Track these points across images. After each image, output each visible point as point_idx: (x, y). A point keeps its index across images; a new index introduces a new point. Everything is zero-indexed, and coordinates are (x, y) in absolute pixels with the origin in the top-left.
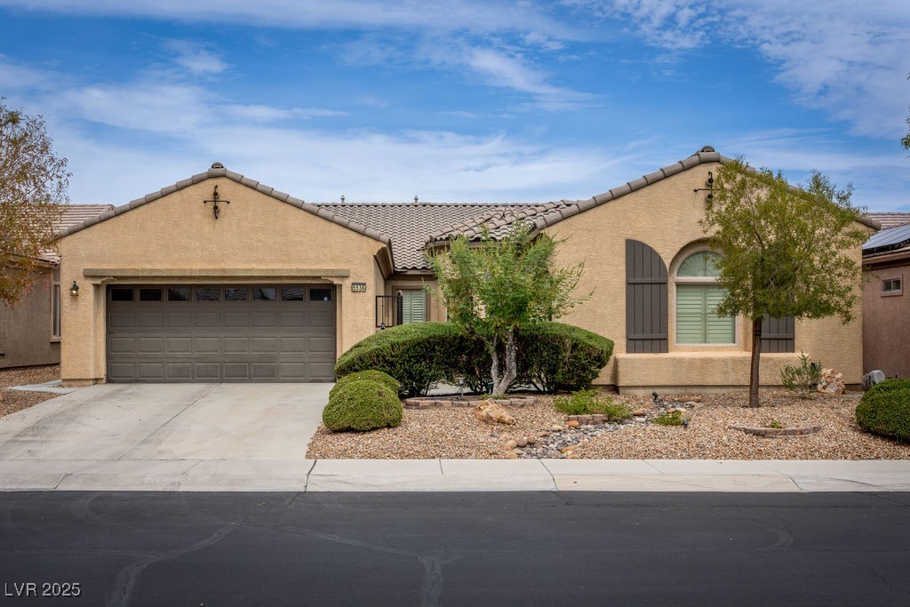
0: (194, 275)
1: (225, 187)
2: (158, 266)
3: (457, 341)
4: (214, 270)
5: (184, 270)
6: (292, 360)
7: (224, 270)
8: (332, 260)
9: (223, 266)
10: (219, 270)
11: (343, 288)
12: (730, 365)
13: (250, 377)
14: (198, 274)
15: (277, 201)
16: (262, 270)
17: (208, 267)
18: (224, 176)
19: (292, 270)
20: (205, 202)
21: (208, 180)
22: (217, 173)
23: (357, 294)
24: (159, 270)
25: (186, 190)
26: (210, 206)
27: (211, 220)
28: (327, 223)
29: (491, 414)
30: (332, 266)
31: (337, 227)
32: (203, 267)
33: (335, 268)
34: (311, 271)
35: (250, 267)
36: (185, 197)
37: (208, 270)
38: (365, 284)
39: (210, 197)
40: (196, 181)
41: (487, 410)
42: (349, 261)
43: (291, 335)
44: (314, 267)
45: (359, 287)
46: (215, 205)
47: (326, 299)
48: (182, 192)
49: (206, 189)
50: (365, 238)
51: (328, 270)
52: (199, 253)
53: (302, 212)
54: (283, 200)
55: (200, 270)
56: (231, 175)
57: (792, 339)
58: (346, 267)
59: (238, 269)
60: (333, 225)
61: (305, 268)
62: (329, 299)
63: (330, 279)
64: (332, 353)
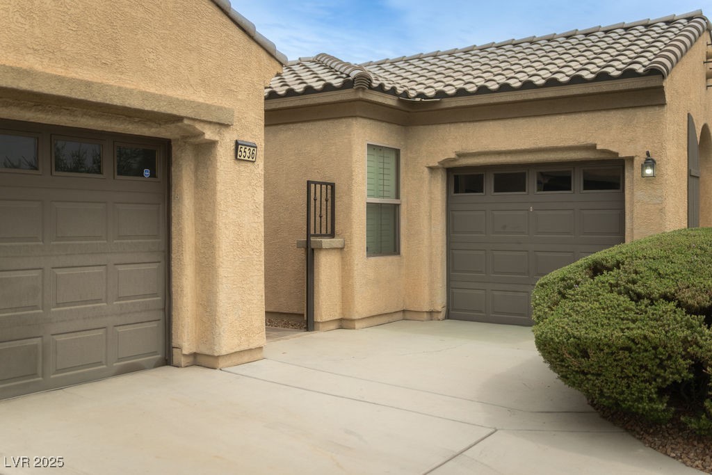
8: (204, 82)
11: (221, 151)
23: (243, 168)
33: (208, 101)
34: (170, 101)
38: (255, 146)
42: (228, 90)
47: (147, 173)
62: (153, 175)
63: (199, 127)
64: (159, 299)
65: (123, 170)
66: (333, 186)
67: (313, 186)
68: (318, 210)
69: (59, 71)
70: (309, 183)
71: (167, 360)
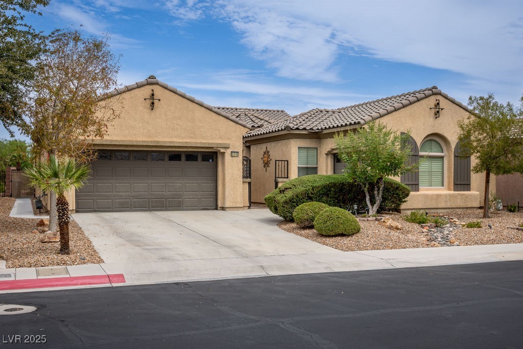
0: (138, 144)
1: (158, 91)
2: (115, 138)
3: (341, 185)
4: (151, 142)
5: (133, 141)
6: (191, 197)
7: (157, 142)
8: (220, 138)
9: (156, 139)
10: (154, 142)
11: (226, 154)
12: (448, 197)
13: (166, 207)
14: (141, 144)
15: (189, 101)
16: (180, 142)
17: (147, 140)
18: (157, 84)
19: (198, 143)
20: (145, 99)
21: (147, 86)
22: (151, 82)
23: (234, 158)
24: (116, 141)
25: (133, 91)
26: (149, 102)
27: (149, 111)
28: (218, 116)
29: (392, 224)
30: (219, 141)
31: (223, 118)
32: (143, 140)
33: (222, 142)
34: (209, 144)
35: (173, 140)
36: (132, 95)
37: (148, 142)
38: (238, 152)
39: (148, 96)
40: (139, 86)
41: (390, 222)
42: (229, 139)
43: (191, 182)
44: (210, 142)
45: (234, 154)
46: (152, 101)
47: (211, 160)
48: (131, 92)
49: (147, 91)
50: (238, 126)
51: (218, 144)
52: (142, 131)
53: (203, 108)
54: (192, 101)
55: (142, 141)
56: (161, 84)
57: (470, 185)
58: (227, 142)
59: (166, 141)
60: (221, 117)
61: (205, 142)
62: (213, 161)
63: (218, 149)
64: (214, 193)
65: (203, 160)
66: (288, 161)
67: (277, 162)
68: (280, 168)
69: (181, 141)
70: (276, 161)
71: (216, 209)
